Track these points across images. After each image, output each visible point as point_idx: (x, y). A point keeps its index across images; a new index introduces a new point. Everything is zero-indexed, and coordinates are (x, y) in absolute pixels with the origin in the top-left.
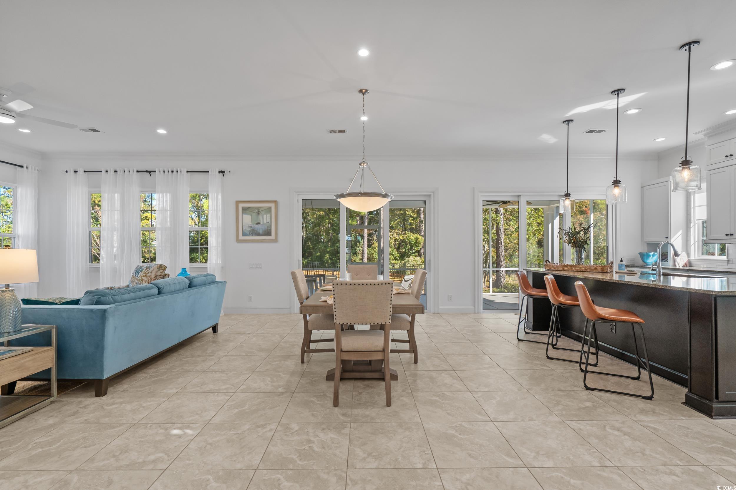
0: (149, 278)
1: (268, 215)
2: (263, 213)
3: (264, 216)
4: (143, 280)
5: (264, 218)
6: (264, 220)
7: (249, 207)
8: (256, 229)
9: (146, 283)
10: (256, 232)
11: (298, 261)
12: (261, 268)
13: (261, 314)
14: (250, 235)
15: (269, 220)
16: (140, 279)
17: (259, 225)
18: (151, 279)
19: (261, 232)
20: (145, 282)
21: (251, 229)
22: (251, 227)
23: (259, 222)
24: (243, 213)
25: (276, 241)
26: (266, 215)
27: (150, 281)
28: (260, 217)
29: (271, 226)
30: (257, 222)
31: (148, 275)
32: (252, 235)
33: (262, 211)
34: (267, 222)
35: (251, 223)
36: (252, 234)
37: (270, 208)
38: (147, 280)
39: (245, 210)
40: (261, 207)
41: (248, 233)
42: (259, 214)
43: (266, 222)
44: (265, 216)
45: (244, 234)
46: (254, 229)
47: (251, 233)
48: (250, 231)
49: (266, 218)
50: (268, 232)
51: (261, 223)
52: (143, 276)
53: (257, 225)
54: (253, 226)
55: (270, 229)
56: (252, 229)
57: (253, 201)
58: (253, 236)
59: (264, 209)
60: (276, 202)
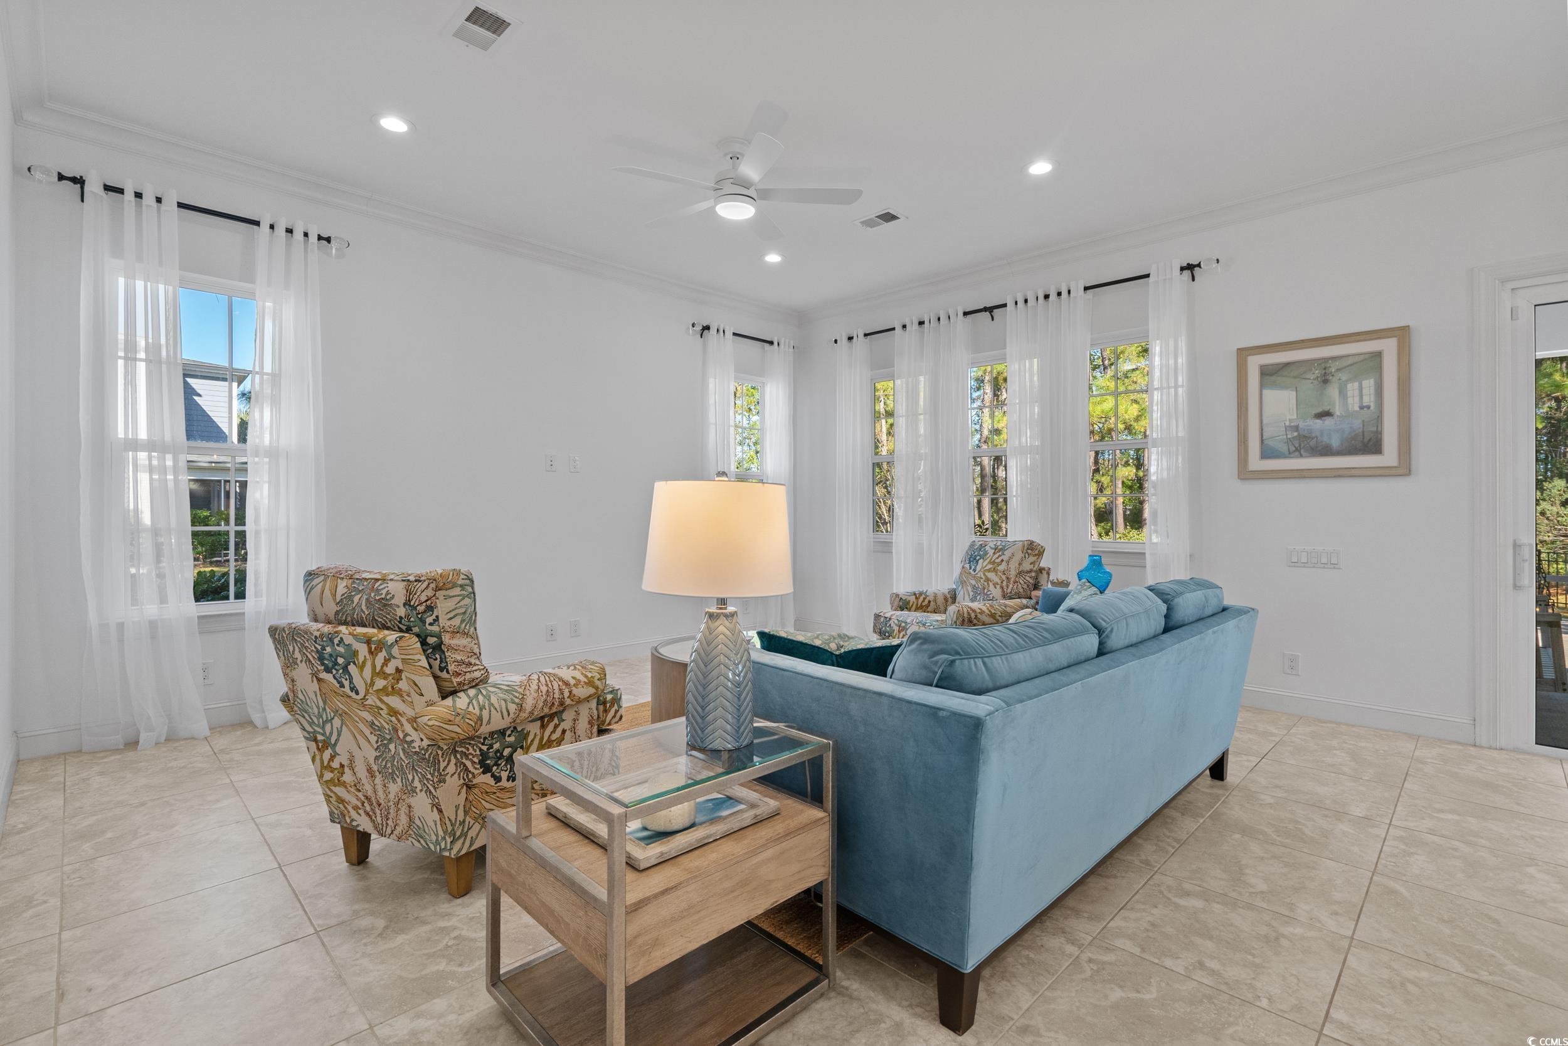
0: (1004, 577)
1: (1369, 384)
2: (1344, 379)
3: (1349, 386)
4: (988, 580)
5: (1350, 393)
6: (1350, 400)
7: (1287, 364)
8: (1313, 435)
9: (996, 588)
10: (1313, 443)
11: (1516, 546)
12: (1335, 566)
14: (1290, 453)
15: (1369, 399)
16: (982, 576)
17: (1328, 422)
18: (1008, 578)
19: (1335, 443)
20: (995, 585)
21: (1296, 434)
22: (1297, 428)
23: (1326, 408)
24: (1262, 386)
25: (1404, 468)
26: (1356, 385)
27: (1005, 583)
28: (1333, 391)
29: (1379, 418)
30: (1320, 410)
31: (1002, 567)
32: (1297, 453)
33: (1338, 370)
34: (1362, 408)
35: (1295, 417)
36: (1297, 450)
37: (1379, 355)
38: (999, 582)
39: (1268, 374)
40: (1333, 358)
41: (1284, 449)
42: (1326, 381)
43: (1357, 408)
44: (1352, 388)
45: (1267, 453)
46: (1306, 433)
47: (1292, 449)
48: (1289, 441)
49: (1357, 393)
50: (1366, 440)
51: (1338, 411)
52: (989, 570)
53: (1318, 421)
54: (1302, 424)
55: (1375, 429)
56: (1299, 435)
57: (1303, 341)
58: (1301, 456)
59: (1350, 361)
60: (1402, 333)
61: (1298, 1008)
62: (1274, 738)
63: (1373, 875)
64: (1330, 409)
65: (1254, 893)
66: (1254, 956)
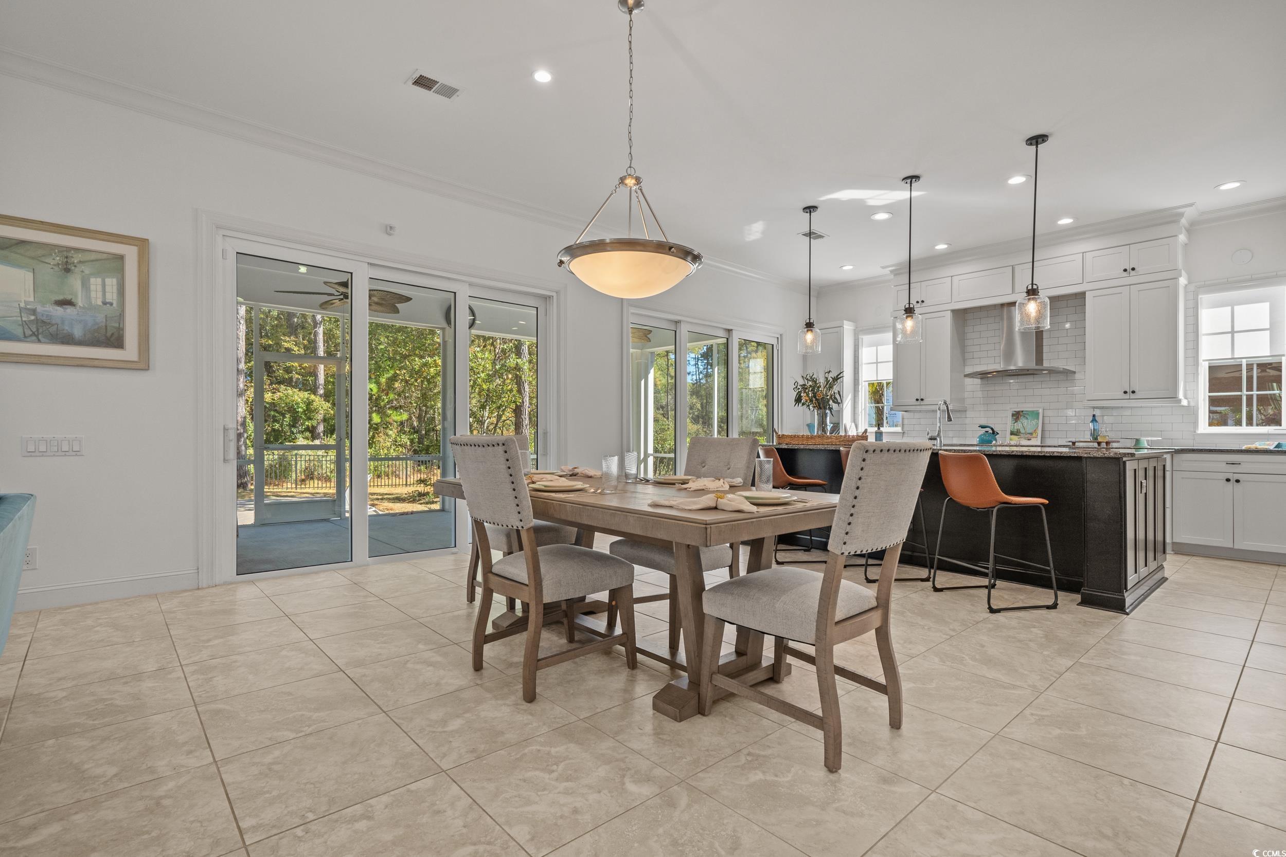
1: (111, 282)
2: (87, 271)
3: (92, 280)
5: (93, 287)
6: (93, 294)
7: (22, 243)
8: (54, 322)
10: (53, 329)
11: (225, 429)
12: (77, 453)
13: (97, 603)
14: (25, 337)
15: (112, 296)
17: (70, 310)
19: (78, 332)
21: (33, 318)
22: (34, 312)
23: (69, 297)
25: (143, 364)
26: (99, 280)
28: (75, 282)
29: (121, 316)
30: (61, 297)
32: (34, 338)
33: (80, 262)
34: (105, 303)
35: (32, 299)
36: (33, 334)
37: (121, 258)
40: (77, 250)
41: (19, 331)
42: (68, 270)
43: (99, 302)
44: (95, 283)
46: (44, 318)
47: (28, 332)
48: (24, 324)
49: (100, 288)
50: (109, 334)
51: (80, 302)
53: (59, 308)
54: (40, 309)
55: (117, 325)
56: (37, 320)
57: (42, 222)
58: (39, 341)
59: (93, 256)
60: (142, 244)
61: (216, 843)
62: (23, 639)
63: (196, 708)
64: (71, 299)
65: (107, 781)
66: (148, 833)
